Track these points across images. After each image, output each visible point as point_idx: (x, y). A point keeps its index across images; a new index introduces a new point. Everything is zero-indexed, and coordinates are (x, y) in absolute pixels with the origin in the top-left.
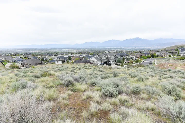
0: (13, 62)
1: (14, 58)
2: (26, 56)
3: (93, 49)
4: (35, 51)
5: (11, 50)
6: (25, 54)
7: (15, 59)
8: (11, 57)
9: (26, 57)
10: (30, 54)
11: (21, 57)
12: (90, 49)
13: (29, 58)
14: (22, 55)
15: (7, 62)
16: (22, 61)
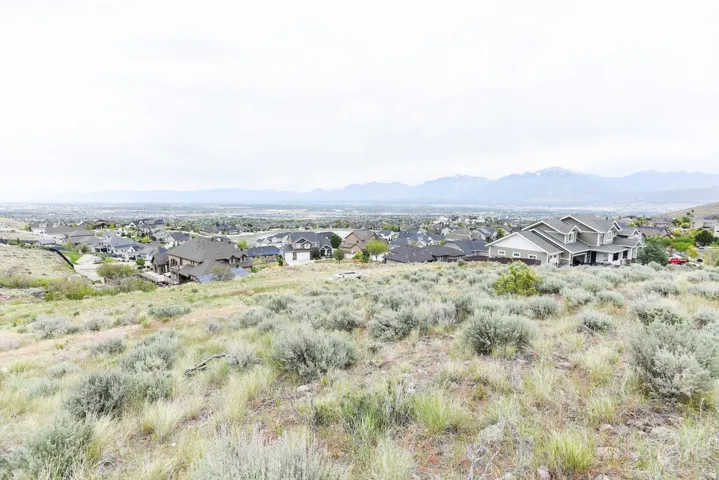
0: (98, 250)
1: (100, 235)
2: (146, 230)
3: (383, 210)
4: (164, 216)
5: (77, 209)
6: (137, 223)
7: (107, 241)
8: (87, 232)
9: (143, 235)
10: (159, 222)
11: (123, 235)
12: (370, 209)
13: (154, 239)
14: (128, 227)
15: (80, 252)
16: (136, 248)
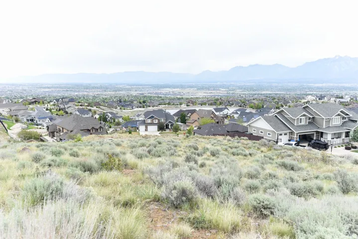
0: (28, 120)
1: (32, 109)
2: (62, 106)
3: (262, 89)
4: (86, 93)
5: (26, 88)
6: (58, 100)
7: (34, 114)
8: (23, 107)
9: (60, 110)
10: (72, 100)
11: (47, 110)
12: (252, 89)
13: (67, 113)
14: (52, 103)
15: (14, 122)
16: (51, 119)
